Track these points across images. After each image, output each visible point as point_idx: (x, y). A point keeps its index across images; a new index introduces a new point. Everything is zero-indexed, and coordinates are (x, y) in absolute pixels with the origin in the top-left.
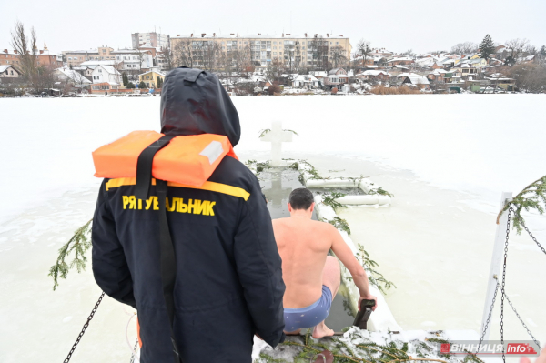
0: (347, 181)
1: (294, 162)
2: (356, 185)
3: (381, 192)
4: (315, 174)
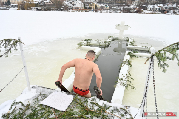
0: (144, 47)
1: (127, 38)
2: (148, 50)
4: (132, 44)
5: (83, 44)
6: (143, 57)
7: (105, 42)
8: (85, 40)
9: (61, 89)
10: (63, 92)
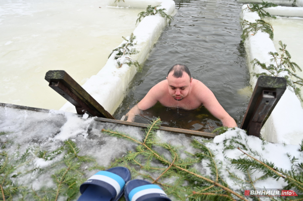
2: (292, 2)
6: (288, 17)
9: (76, 107)
10: (87, 120)
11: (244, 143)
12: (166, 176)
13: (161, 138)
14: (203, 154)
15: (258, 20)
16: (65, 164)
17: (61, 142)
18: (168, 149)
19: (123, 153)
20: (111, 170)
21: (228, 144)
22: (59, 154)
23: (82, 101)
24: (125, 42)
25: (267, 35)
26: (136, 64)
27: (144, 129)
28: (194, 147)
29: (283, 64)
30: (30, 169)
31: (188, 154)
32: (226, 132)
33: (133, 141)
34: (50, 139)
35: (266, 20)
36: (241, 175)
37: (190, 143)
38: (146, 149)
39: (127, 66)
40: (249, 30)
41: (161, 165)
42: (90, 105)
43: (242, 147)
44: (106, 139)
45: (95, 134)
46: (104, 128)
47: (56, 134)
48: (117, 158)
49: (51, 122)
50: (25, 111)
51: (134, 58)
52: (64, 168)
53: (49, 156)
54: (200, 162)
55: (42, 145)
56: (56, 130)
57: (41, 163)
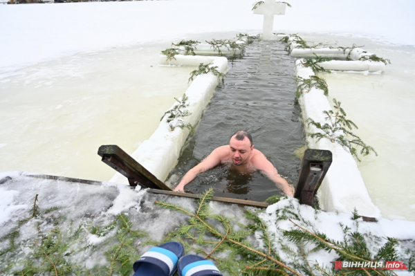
0: (337, 50)
1: (284, 36)
2: (346, 55)
3: (374, 58)
4: (302, 44)
5: (177, 51)
6: (343, 71)
7: (233, 46)
8: (181, 44)
9: (129, 179)
10: (140, 192)
11: (296, 212)
12: (220, 250)
13: (214, 209)
14: (256, 225)
15: (312, 77)
16: (118, 240)
17: (114, 216)
18: (221, 221)
19: (176, 227)
20: (164, 245)
21: (280, 214)
22: (112, 229)
23: (134, 173)
24: (177, 103)
25: (322, 92)
26: (188, 126)
27: (197, 200)
28: (247, 218)
29: (338, 122)
30: (83, 246)
31: (241, 226)
32: (279, 202)
33: (186, 213)
34: (103, 213)
35: (320, 75)
36: (293, 247)
37: (243, 213)
38: (199, 221)
39: (180, 129)
40: (303, 87)
41: (214, 239)
42: (143, 176)
43: (295, 217)
44: (159, 212)
45: (148, 206)
46: (157, 199)
47: (108, 208)
48: (170, 232)
49: (103, 195)
50: (78, 184)
51: (186, 120)
52: (117, 244)
53: (102, 232)
54: (253, 234)
55: (95, 220)
56: (108, 204)
57: (94, 239)
